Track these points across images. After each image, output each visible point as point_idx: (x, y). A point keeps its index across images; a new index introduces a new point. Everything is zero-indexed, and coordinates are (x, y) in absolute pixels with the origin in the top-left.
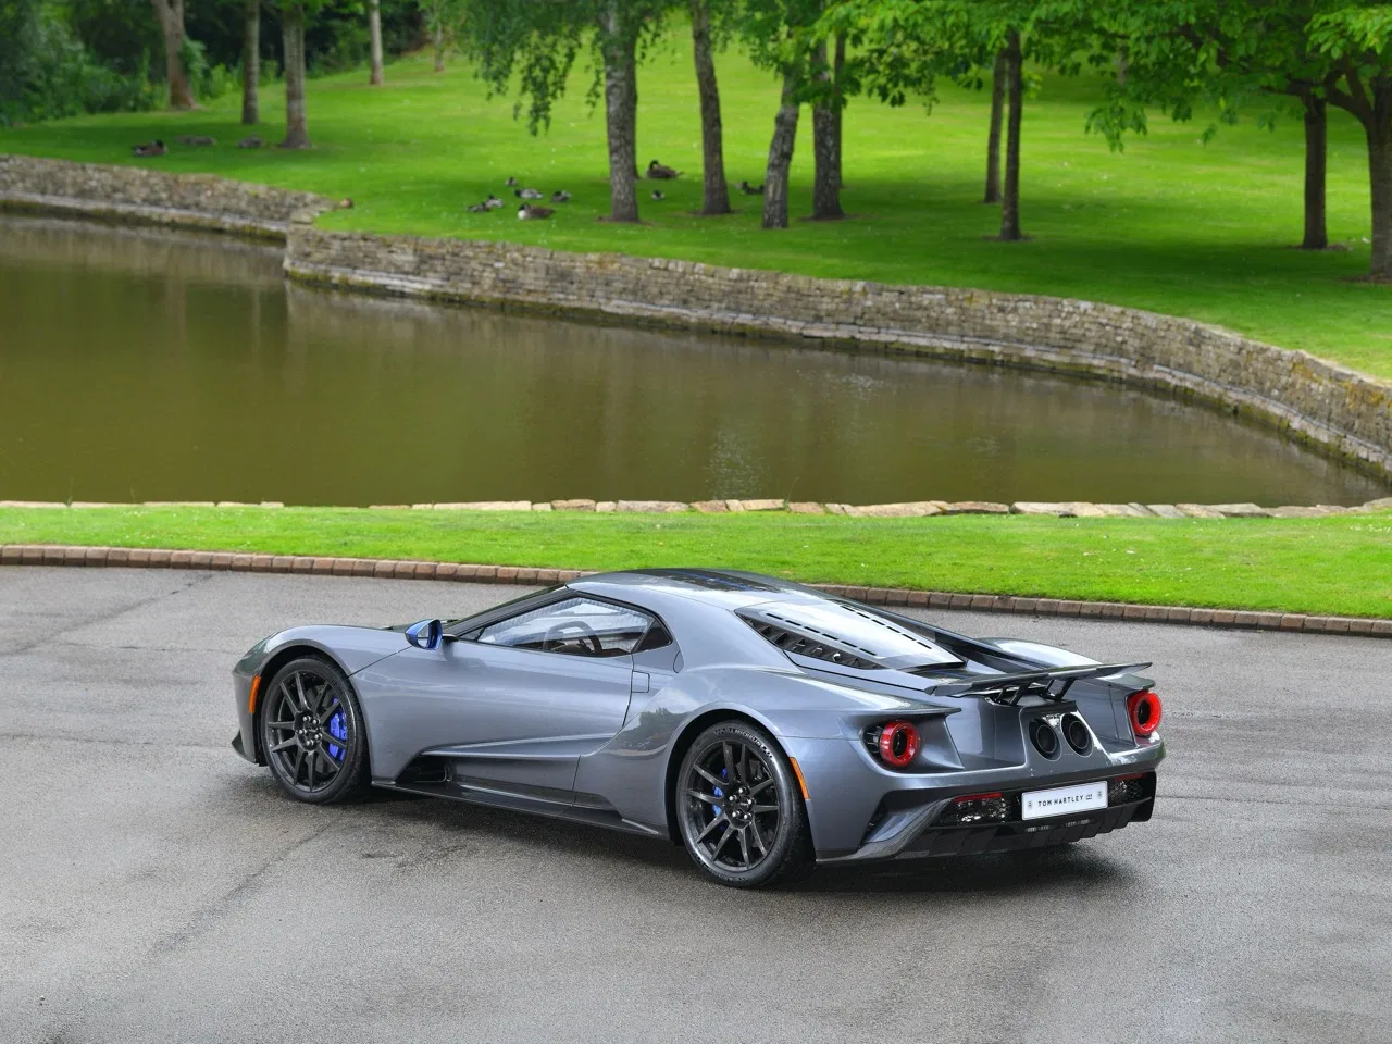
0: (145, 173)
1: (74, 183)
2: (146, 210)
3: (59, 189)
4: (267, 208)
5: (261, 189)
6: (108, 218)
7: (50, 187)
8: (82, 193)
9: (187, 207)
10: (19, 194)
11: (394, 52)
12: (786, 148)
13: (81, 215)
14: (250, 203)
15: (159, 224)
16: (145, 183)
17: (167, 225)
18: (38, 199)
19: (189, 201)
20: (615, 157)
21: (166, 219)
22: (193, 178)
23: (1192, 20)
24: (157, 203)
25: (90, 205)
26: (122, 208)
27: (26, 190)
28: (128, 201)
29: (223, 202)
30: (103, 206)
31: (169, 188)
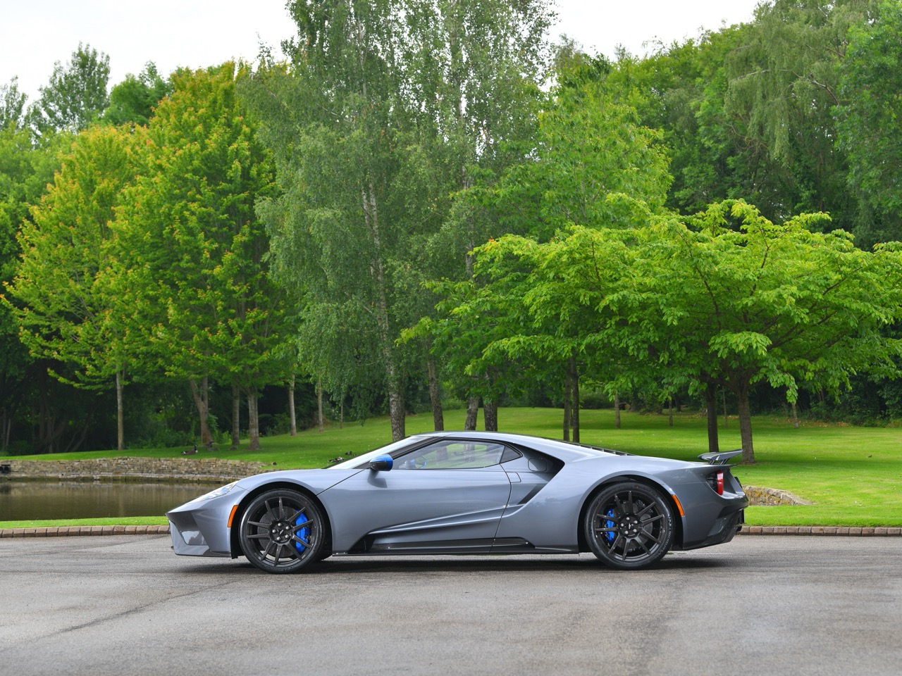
0: (186, 460)
1: (156, 467)
2: (187, 476)
3: (149, 470)
4: (240, 470)
5: (237, 462)
6: (170, 481)
7: (145, 469)
8: (159, 471)
9: (205, 473)
10: (131, 474)
11: (302, 428)
12: (473, 424)
13: (159, 481)
14: (232, 469)
15: (192, 482)
16: (186, 464)
17: (196, 482)
18: (140, 475)
19: (205, 470)
20: (395, 433)
21: (195, 479)
22: (207, 460)
23: (657, 339)
24: (191, 472)
25: (163, 476)
26: (176, 476)
27: (135, 472)
28: (178, 473)
29: (220, 469)
30: (168, 476)
31: (197, 466)
